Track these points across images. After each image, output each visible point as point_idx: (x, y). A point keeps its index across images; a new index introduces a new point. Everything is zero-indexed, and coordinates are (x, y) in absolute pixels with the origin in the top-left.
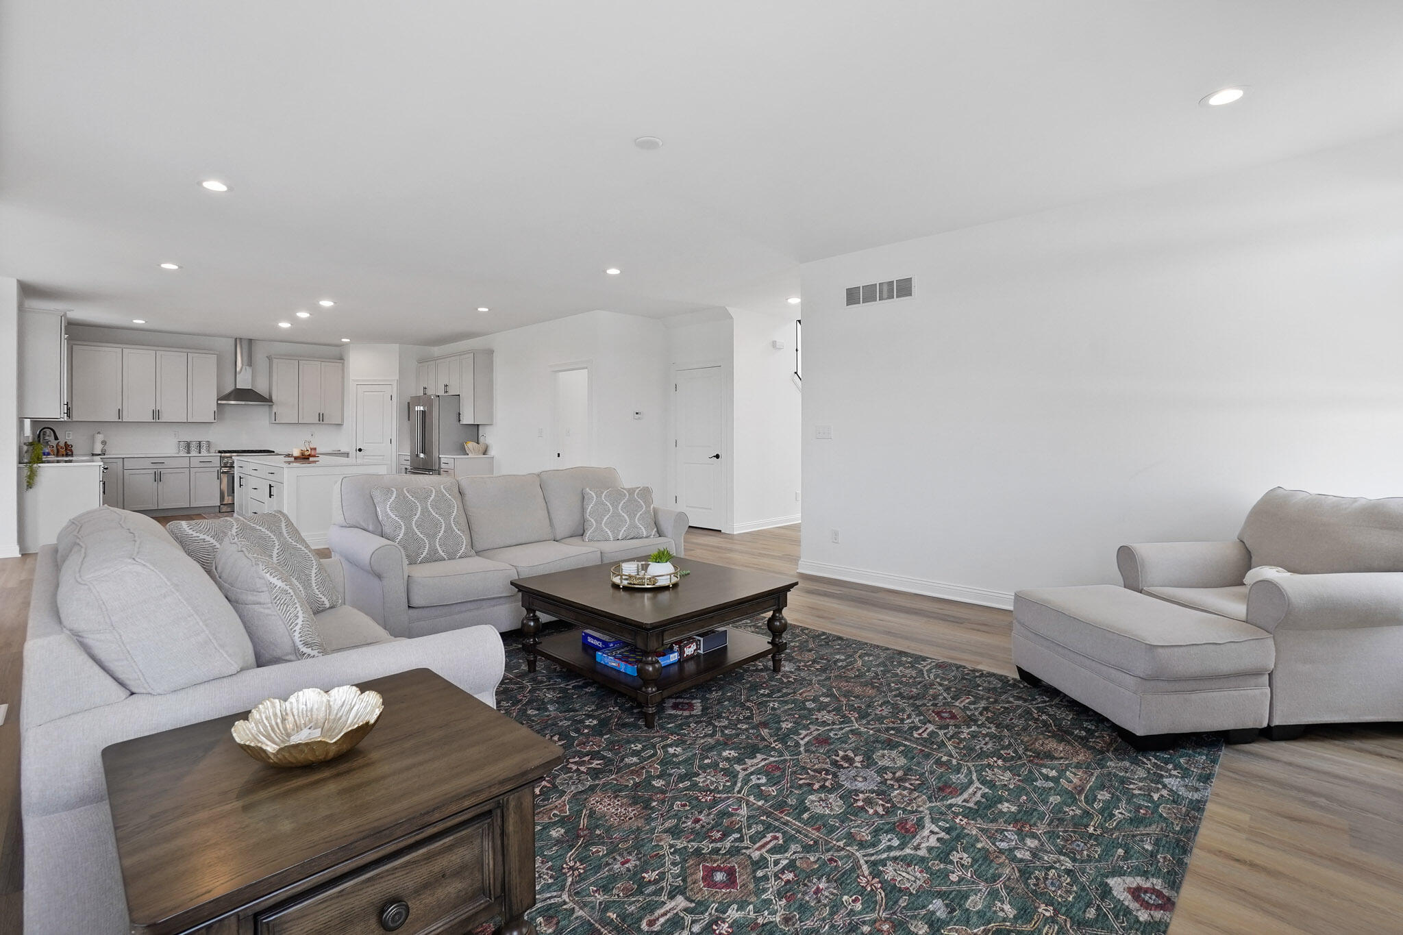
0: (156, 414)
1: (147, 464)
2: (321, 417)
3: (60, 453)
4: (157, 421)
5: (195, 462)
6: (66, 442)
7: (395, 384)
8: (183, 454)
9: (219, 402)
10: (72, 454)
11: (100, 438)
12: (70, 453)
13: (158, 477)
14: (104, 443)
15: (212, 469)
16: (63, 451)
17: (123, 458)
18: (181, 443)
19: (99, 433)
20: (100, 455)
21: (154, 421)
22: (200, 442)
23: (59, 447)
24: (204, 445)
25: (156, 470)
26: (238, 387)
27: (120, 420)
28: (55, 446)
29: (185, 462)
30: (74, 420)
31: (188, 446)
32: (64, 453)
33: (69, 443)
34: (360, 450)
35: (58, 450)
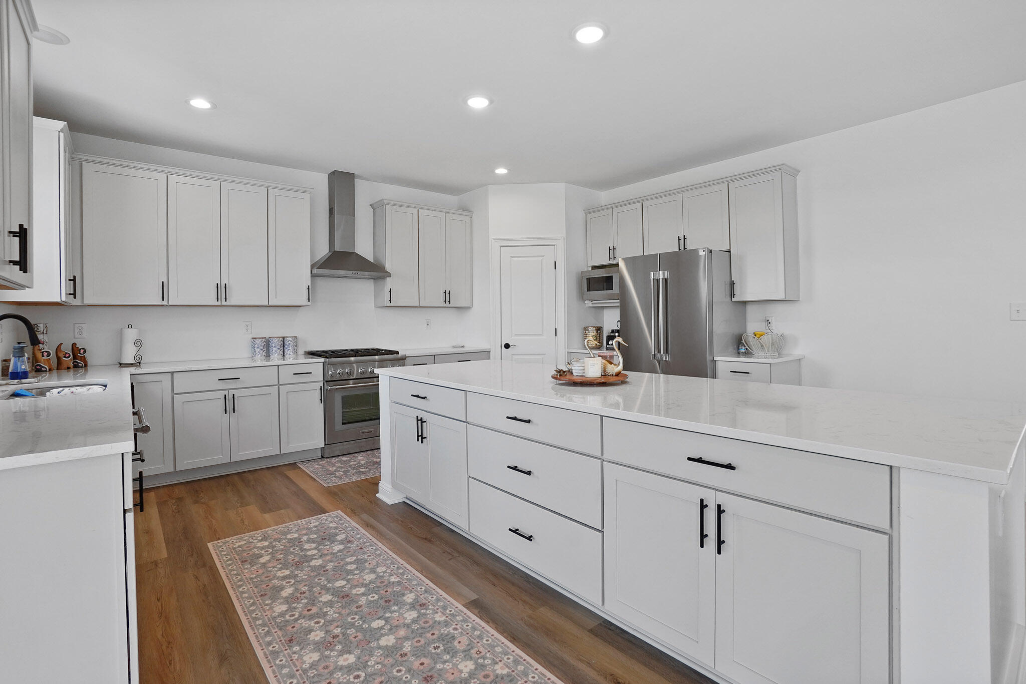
0: (222, 291)
1: (212, 382)
2: (447, 296)
3: (65, 365)
4: (224, 303)
5: (286, 375)
6: (74, 345)
7: (561, 245)
8: (260, 361)
9: (315, 271)
10: (86, 365)
11: (131, 335)
12: (82, 364)
13: (230, 405)
14: (138, 343)
15: (312, 386)
16: (69, 361)
17: (172, 373)
18: (258, 341)
19: (130, 326)
20: (131, 365)
21: (219, 303)
22: (284, 338)
23: (61, 355)
24: (289, 341)
25: (226, 392)
26: (337, 248)
27: (165, 303)
28: (53, 353)
29: (270, 376)
30: (86, 302)
31: (267, 344)
32: (71, 365)
33: (79, 346)
34: (507, 346)
35: (59, 359)
